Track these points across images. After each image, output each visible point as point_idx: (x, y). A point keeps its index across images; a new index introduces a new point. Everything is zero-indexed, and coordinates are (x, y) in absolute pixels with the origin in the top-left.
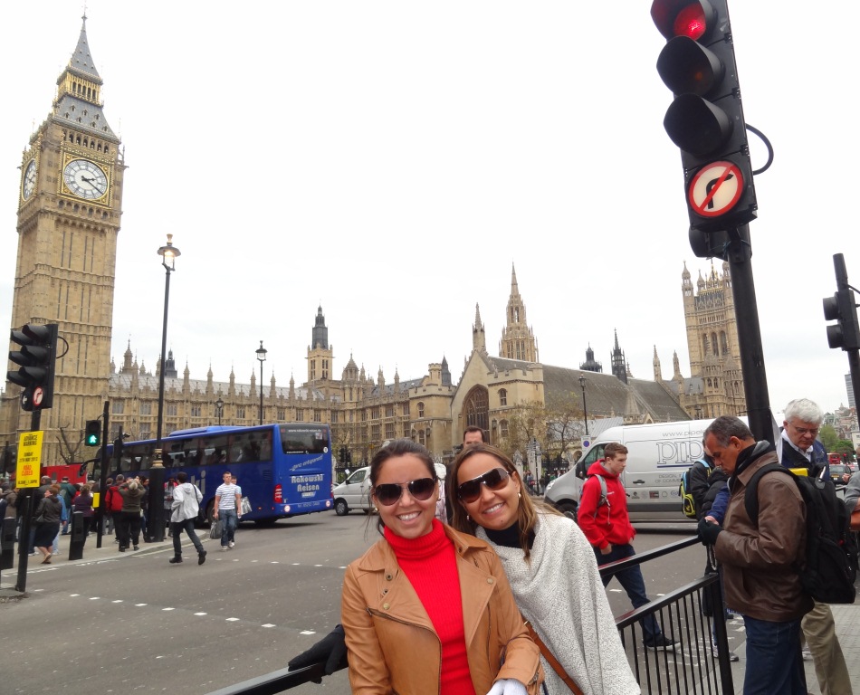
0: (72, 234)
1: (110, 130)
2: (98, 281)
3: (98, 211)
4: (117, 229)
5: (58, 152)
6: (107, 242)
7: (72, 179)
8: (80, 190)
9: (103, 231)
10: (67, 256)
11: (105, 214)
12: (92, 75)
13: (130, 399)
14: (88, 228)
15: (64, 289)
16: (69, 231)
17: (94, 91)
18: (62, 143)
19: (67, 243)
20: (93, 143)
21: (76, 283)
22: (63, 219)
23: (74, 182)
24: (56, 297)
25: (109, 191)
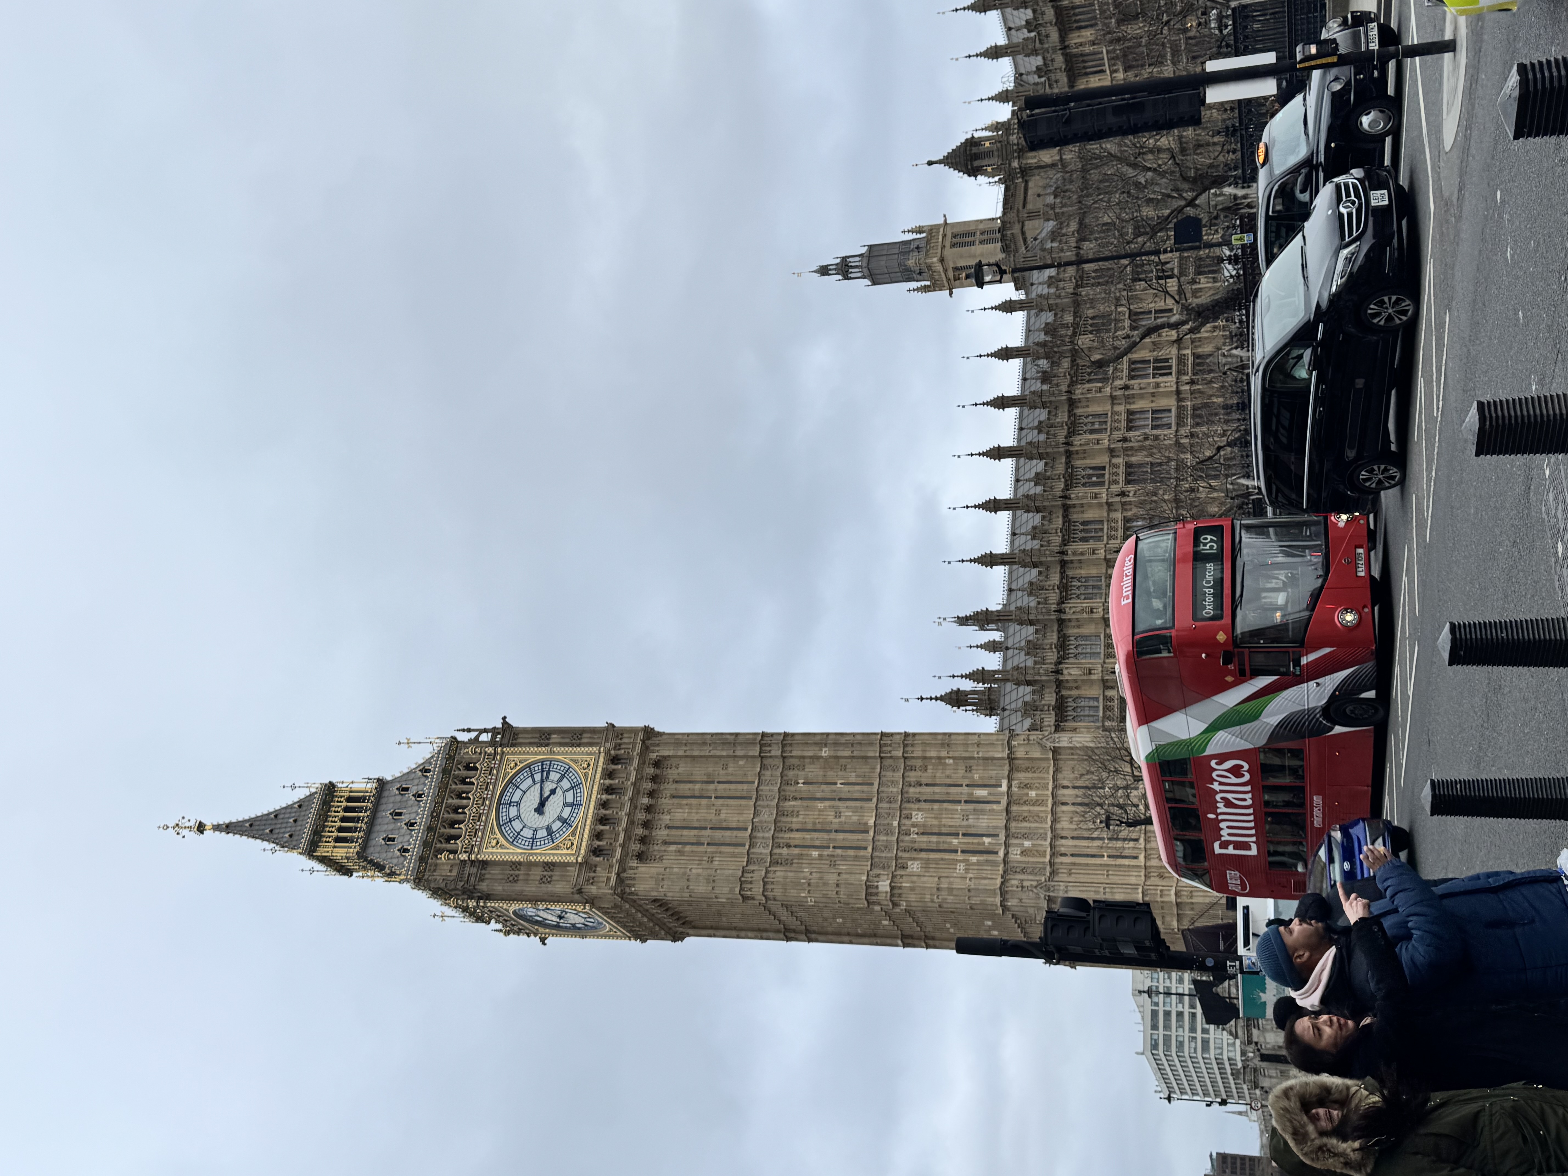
0: (668, 827)
1: (428, 761)
2: (773, 767)
3: (609, 774)
4: (649, 733)
5: (484, 864)
6: (681, 753)
7: (543, 833)
8: (565, 815)
9: (657, 764)
10: (719, 836)
11: (615, 760)
12: (315, 806)
13: (1059, 684)
14: (651, 794)
15: (796, 838)
16: (661, 834)
17: (349, 799)
18: (464, 857)
19: (689, 836)
20: (459, 796)
21: (781, 813)
22: (635, 847)
23: (549, 829)
24: (815, 853)
25: (563, 755)
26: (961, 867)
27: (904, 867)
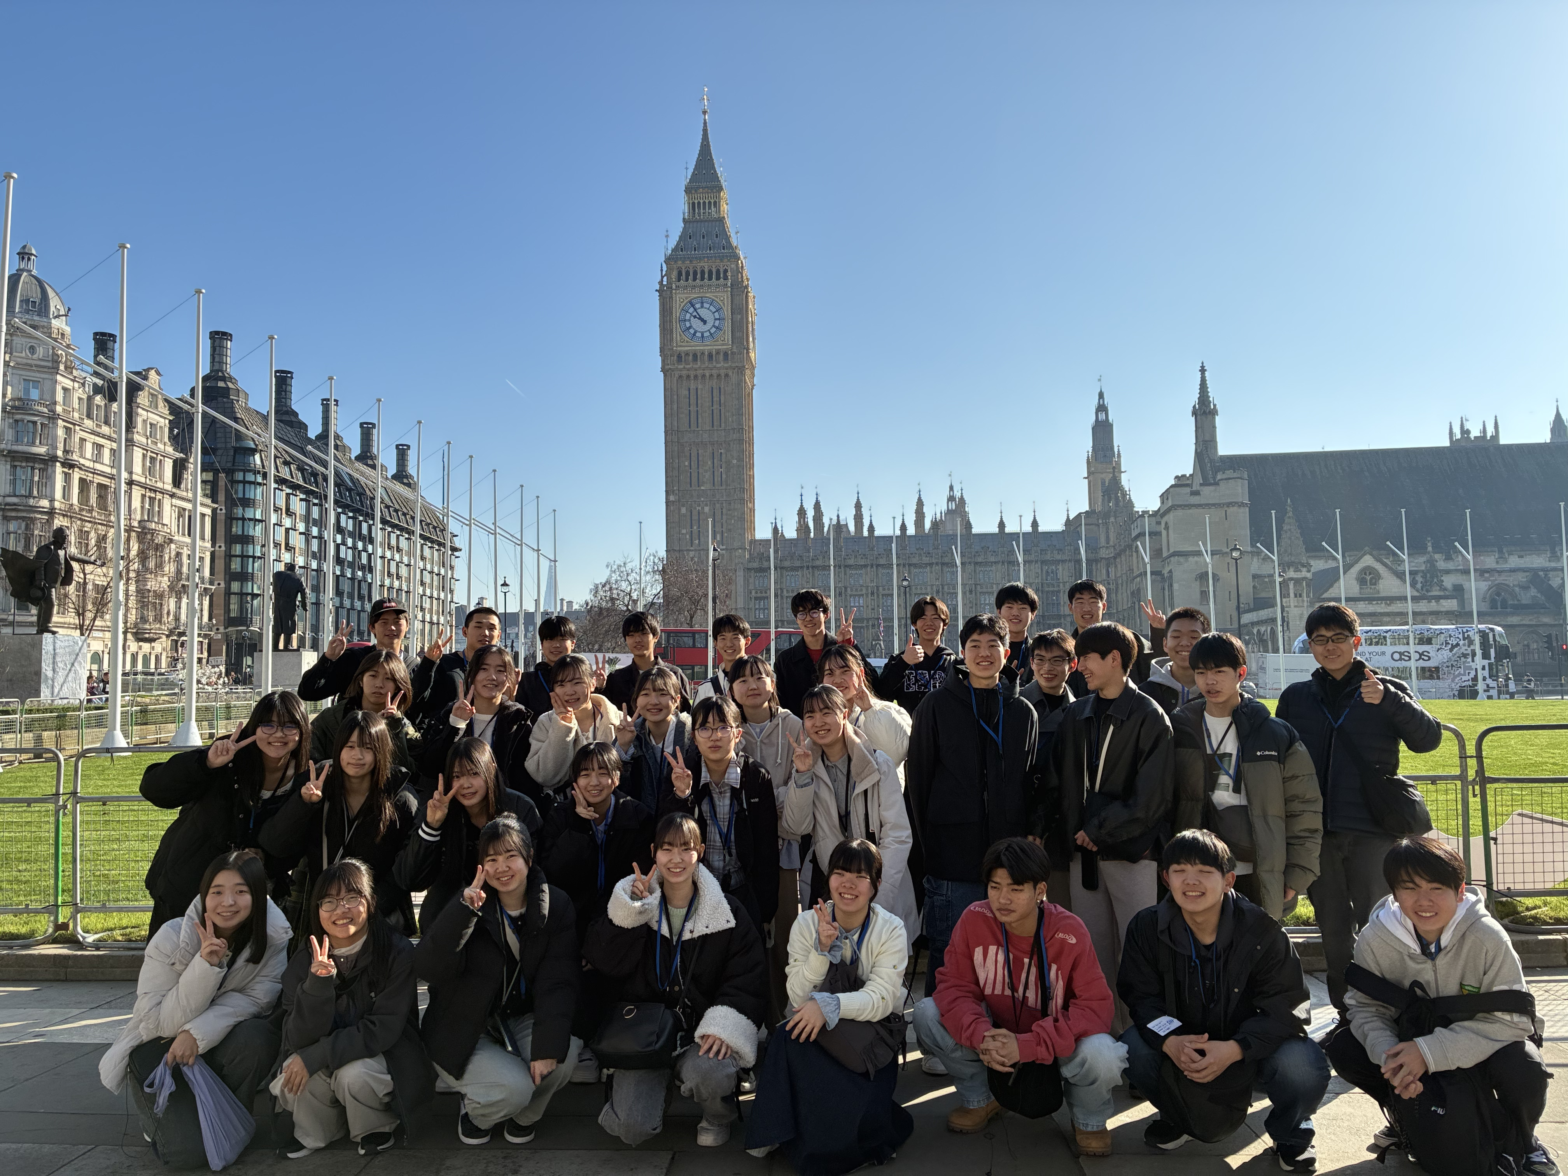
0: (697, 387)
2: (728, 435)
3: (718, 352)
5: (671, 298)
6: (733, 388)
7: (688, 324)
8: (697, 334)
9: (727, 375)
10: (693, 415)
11: (726, 354)
14: (711, 376)
15: (694, 454)
16: (693, 385)
18: (674, 287)
19: (693, 401)
21: (705, 443)
22: (684, 373)
23: (690, 327)
24: (687, 464)
25: (727, 325)
26: (684, 531)
27: (683, 506)
